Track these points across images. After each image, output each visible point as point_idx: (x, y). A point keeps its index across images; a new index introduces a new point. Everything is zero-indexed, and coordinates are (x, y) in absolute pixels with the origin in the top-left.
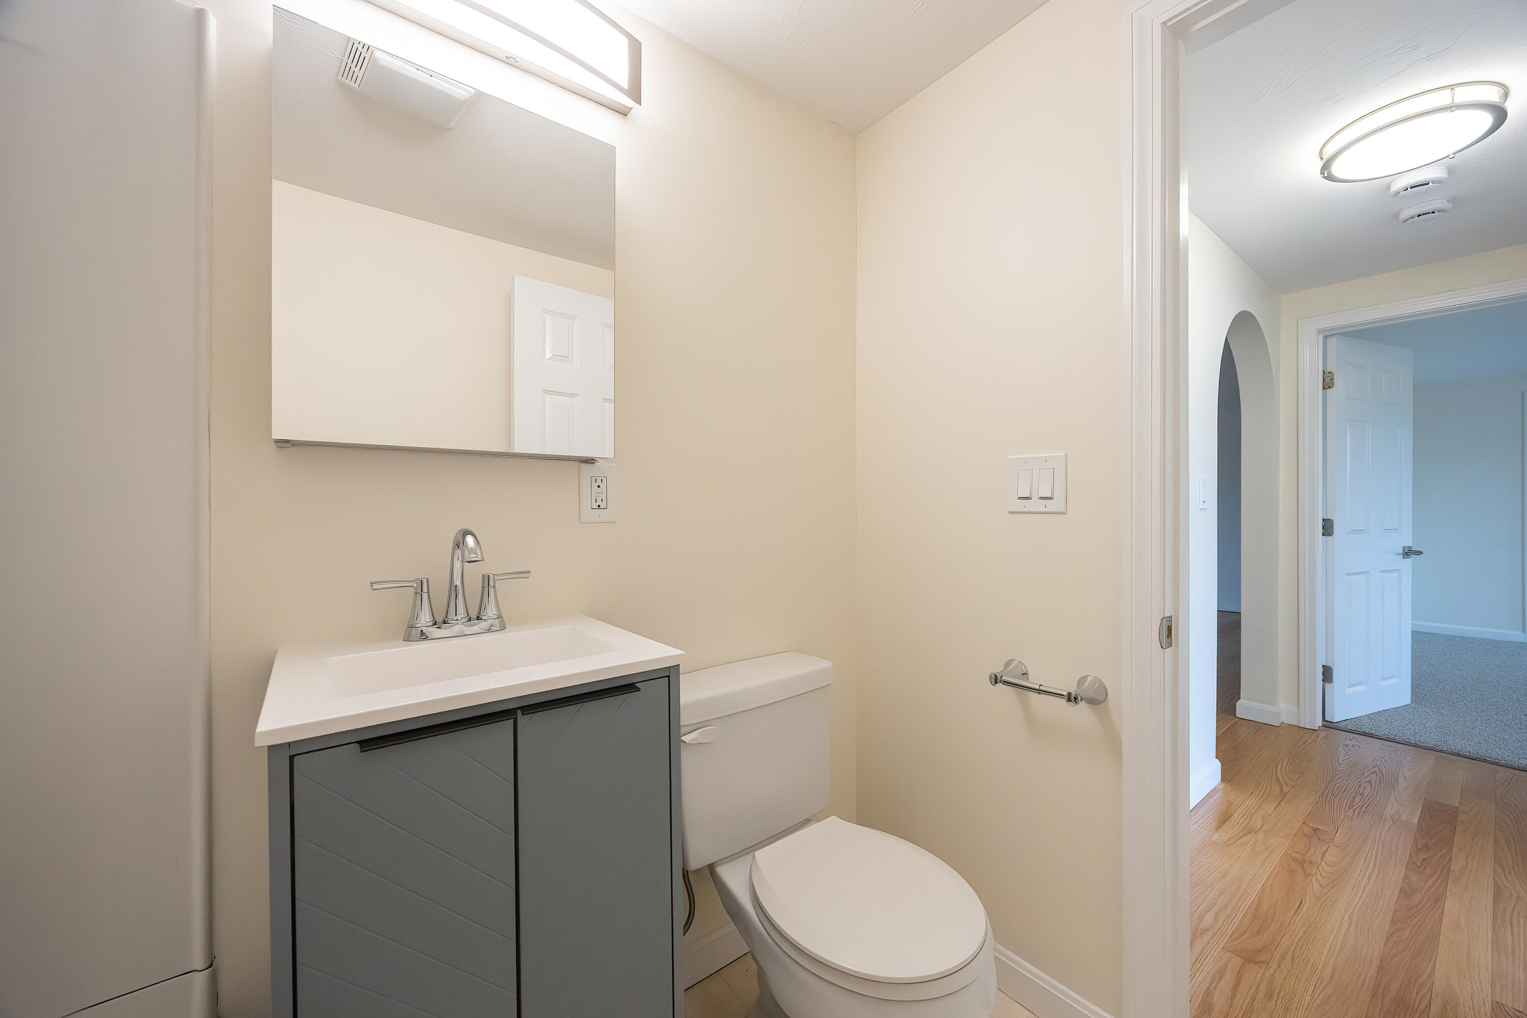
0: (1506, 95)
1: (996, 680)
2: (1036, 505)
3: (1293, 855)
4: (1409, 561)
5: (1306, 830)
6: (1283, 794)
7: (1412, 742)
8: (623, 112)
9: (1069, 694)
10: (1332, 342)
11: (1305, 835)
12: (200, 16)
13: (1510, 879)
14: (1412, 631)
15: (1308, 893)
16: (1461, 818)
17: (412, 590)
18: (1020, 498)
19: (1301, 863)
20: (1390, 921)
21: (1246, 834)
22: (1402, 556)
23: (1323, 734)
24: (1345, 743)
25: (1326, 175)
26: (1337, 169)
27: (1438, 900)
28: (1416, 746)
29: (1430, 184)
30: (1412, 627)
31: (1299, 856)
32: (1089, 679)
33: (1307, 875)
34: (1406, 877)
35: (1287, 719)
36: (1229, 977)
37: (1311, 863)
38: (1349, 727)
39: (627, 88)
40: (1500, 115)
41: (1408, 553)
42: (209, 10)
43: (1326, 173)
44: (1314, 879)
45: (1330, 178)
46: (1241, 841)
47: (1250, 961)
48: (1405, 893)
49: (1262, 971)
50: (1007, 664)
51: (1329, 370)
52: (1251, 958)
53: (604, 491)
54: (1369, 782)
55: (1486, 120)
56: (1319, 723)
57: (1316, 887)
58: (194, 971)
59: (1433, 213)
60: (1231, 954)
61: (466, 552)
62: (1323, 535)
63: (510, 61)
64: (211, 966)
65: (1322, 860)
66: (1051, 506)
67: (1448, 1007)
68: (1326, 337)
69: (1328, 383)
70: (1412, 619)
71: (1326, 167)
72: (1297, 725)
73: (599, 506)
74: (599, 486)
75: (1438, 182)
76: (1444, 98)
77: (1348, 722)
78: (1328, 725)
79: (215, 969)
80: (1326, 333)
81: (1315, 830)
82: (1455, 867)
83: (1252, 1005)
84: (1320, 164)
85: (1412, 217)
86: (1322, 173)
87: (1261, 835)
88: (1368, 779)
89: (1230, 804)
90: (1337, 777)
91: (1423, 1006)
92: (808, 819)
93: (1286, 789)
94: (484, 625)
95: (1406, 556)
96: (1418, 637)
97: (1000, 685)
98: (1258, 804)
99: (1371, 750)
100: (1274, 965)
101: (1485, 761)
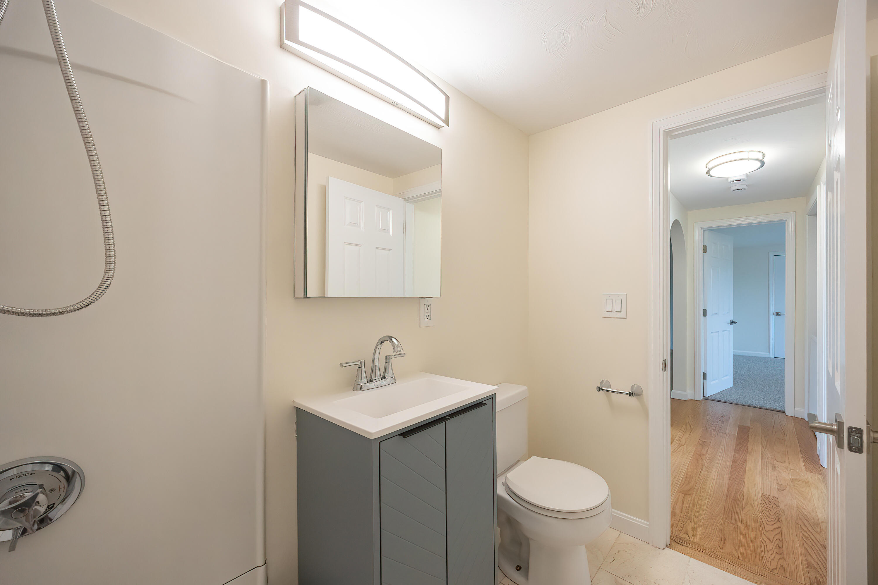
0: (764, 156)
1: (599, 389)
2: (614, 315)
3: (697, 453)
4: (732, 326)
5: (701, 442)
6: (691, 429)
7: (734, 402)
8: (438, 127)
9: (630, 393)
10: (706, 232)
11: (700, 444)
12: (263, 83)
13: (765, 450)
14: (733, 355)
15: (703, 466)
16: (751, 430)
17: (356, 367)
18: (608, 311)
19: (700, 455)
20: (730, 472)
21: (680, 447)
22: (729, 324)
23: (703, 402)
24: (711, 405)
25: (708, 174)
26: (711, 173)
27: (745, 462)
28: (735, 404)
29: (741, 180)
30: (733, 353)
31: (699, 453)
32: (635, 386)
33: (702, 460)
34: (734, 455)
35: (691, 397)
36: (680, 501)
37: (703, 455)
38: (712, 398)
39: (444, 119)
40: (763, 163)
41: (732, 322)
42: (268, 81)
43: (708, 173)
44: (705, 461)
45: (709, 175)
46: (678, 450)
47: (686, 495)
48: (734, 461)
49: (691, 497)
50: (602, 382)
51: (705, 245)
52: (686, 494)
53: (430, 312)
54: (720, 420)
55: (759, 164)
56: (702, 398)
57: (706, 463)
58: (257, 567)
59: (742, 189)
60: (680, 493)
61: (396, 347)
62: (703, 316)
63: (394, 104)
64: (265, 563)
65: (707, 453)
66: (620, 315)
67: (749, 498)
68: (704, 231)
69: (705, 250)
70: (733, 350)
71: (708, 171)
72: (694, 399)
73: (427, 319)
74: (427, 309)
75: (744, 180)
76: (745, 155)
77: (712, 396)
78: (705, 398)
79: (267, 565)
80: (704, 229)
81: (703, 442)
82: (749, 449)
83: (689, 509)
84: (706, 170)
85: (735, 190)
86: (707, 173)
87: (685, 446)
88: (720, 419)
89: (673, 436)
90: (710, 420)
91: (741, 499)
92: (518, 460)
93: (692, 427)
94: (388, 381)
95: (731, 324)
96: (736, 357)
97: (601, 391)
98: (683, 434)
99: (720, 407)
100: (694, 495)
101: (757, 408)
